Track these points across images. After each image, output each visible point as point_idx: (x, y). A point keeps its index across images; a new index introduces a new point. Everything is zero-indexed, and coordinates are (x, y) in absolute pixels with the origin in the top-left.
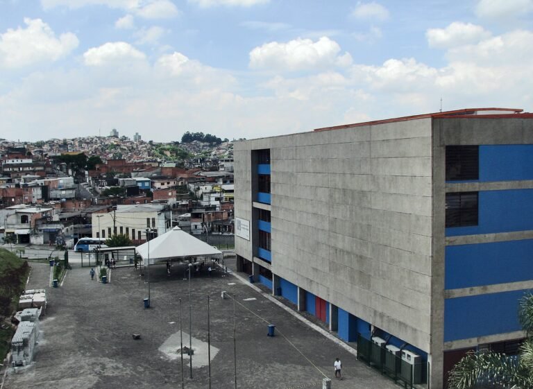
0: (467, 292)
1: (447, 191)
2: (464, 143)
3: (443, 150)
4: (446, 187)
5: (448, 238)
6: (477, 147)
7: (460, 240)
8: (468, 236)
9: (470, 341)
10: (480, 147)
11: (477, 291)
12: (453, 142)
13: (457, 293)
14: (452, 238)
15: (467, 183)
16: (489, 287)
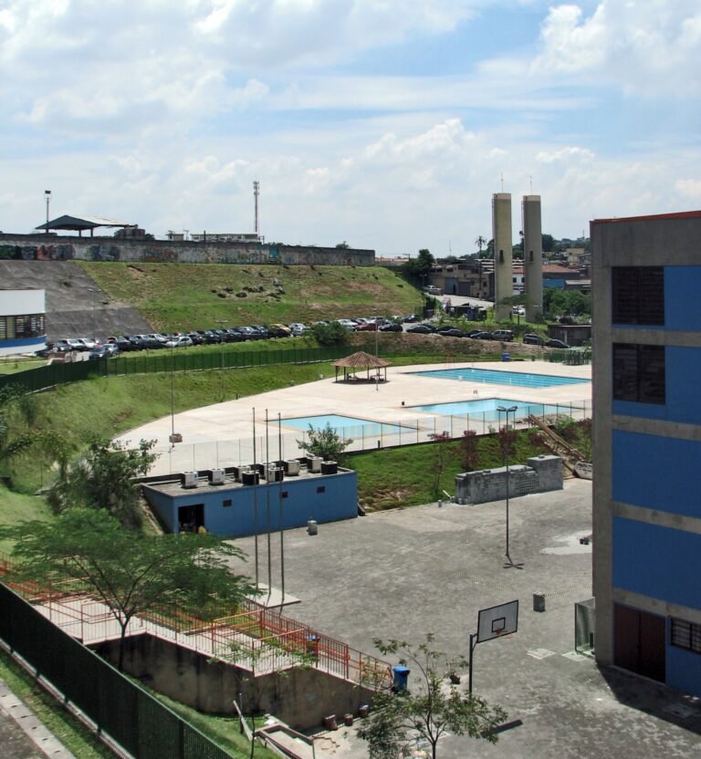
0: (647, 515)
1: (615, 340)
2: (638, 263)
3: (608, 274)
4: (612, 334)
5: (616, 417)
6: (660, 269)
7: (635, 423)
8: (648, 420)
9: (654, 604)
10: (666, 270)
11: (665, 520)
12: (622, 261)
13: (632, 512)
14: (624, 419)
15: (644, 330)
16: (685, 519)
